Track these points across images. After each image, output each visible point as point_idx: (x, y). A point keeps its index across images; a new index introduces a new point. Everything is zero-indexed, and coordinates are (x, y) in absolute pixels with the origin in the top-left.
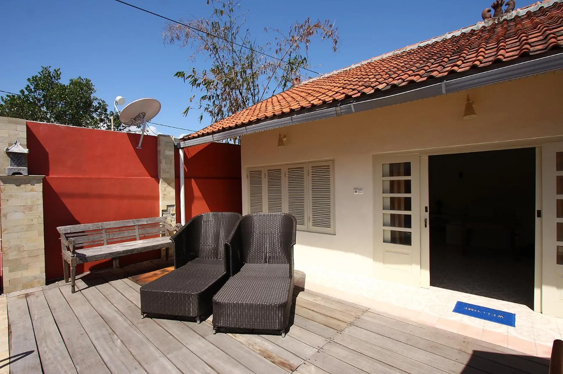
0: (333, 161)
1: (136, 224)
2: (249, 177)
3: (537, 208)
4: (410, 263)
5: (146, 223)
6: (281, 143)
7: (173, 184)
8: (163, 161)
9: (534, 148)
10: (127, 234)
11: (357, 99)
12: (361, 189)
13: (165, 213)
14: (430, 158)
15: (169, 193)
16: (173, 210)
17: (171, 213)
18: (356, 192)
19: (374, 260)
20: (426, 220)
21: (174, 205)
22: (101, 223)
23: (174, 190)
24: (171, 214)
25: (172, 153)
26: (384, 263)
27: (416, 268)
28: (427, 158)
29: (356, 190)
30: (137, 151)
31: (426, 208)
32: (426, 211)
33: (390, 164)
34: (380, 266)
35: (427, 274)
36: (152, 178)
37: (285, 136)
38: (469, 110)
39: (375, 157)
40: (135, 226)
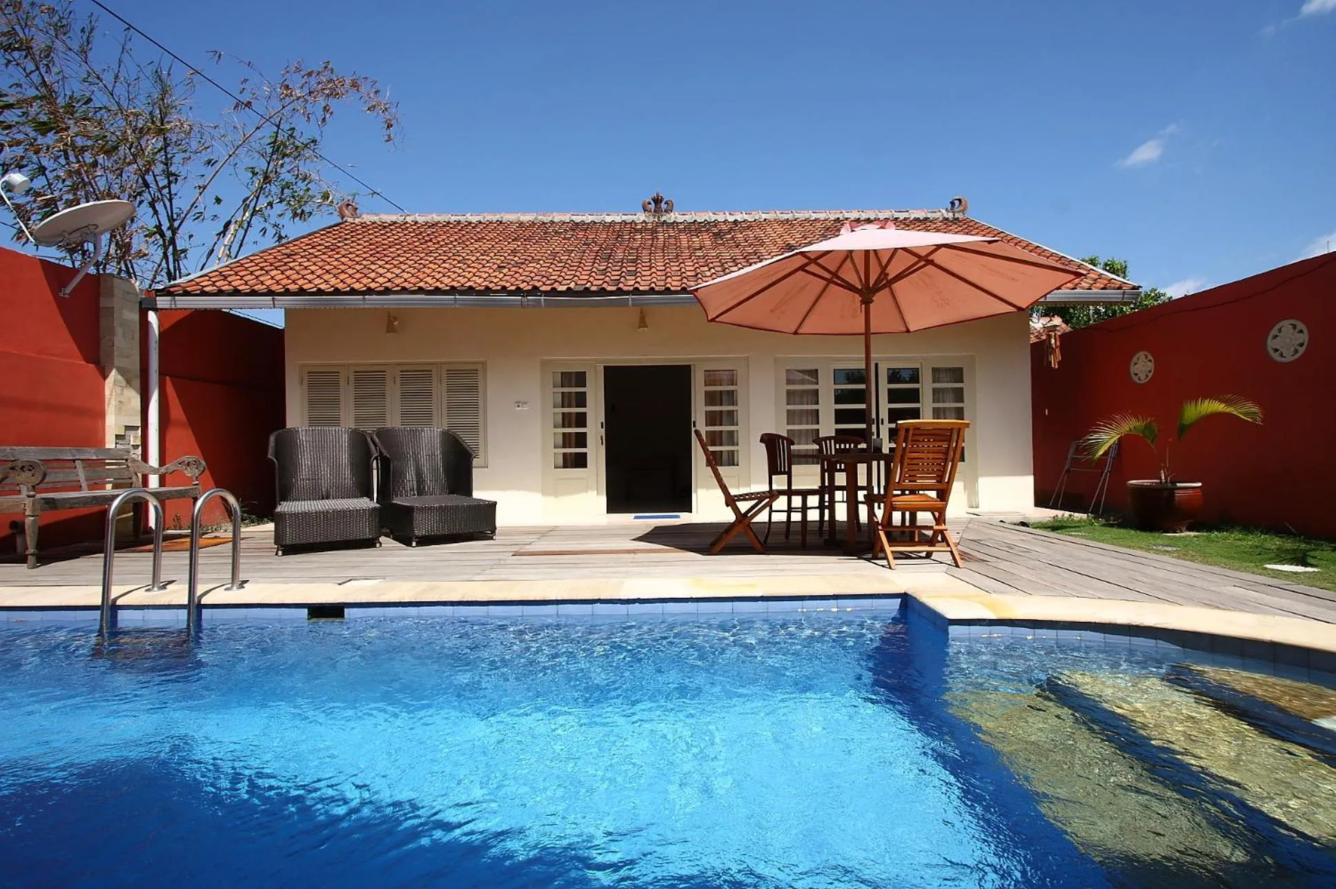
0: (484, 364)
1: (77, 458)
2: (305, 382)
3: (693, 420)
4: (586, 490)
5: (95, 458)
6: (390, 329)
7: (137, 382)
8: (119, 331)
9: (690, 366)
10: (62, 475)
11: (546, 293)
12: (525, 403)
13: (120, 442)
14: (605, 368)
15: (130, 401)
16: (134, 438)
17: (132, 443)
18: (519, 406)
19: (543, 494)
20: (602, 437)
21: (138, 427)
22: (9, 448)
23: (139, 397)
24: (133, 445)
25: (136, 317)
26: (556, 496)
27: (592, 494)
28: (602, 368)
29: (518, 403)
30: (59, 302)
31: (602, 423)
32: (602, 427)
33: (562, 373)
34: (551, 500)
35: (603, 500)
36: (87, 362)
37: (395, 319)
38: (643, 323)
39: (544, 364)
40: (74, 461)
